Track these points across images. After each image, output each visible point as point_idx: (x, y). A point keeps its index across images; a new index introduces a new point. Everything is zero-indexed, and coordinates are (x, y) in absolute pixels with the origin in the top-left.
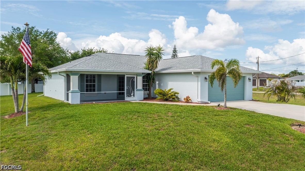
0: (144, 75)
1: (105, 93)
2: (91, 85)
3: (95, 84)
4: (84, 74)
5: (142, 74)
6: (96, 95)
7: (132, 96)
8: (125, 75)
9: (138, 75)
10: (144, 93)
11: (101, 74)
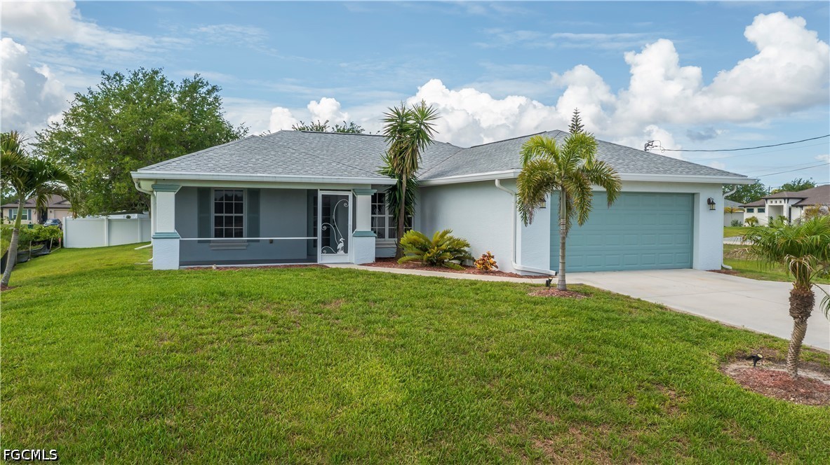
0: (375, 191)
1: (271, 241)
2: (229, 220)
3: (242, 217)
4: (210, 188)
5: (372, 189)
6: (245, 248)
7: (341, 252)
8: (317, 190)
9: (358, 189)
10: (376, 244)
11: (259, 189)
